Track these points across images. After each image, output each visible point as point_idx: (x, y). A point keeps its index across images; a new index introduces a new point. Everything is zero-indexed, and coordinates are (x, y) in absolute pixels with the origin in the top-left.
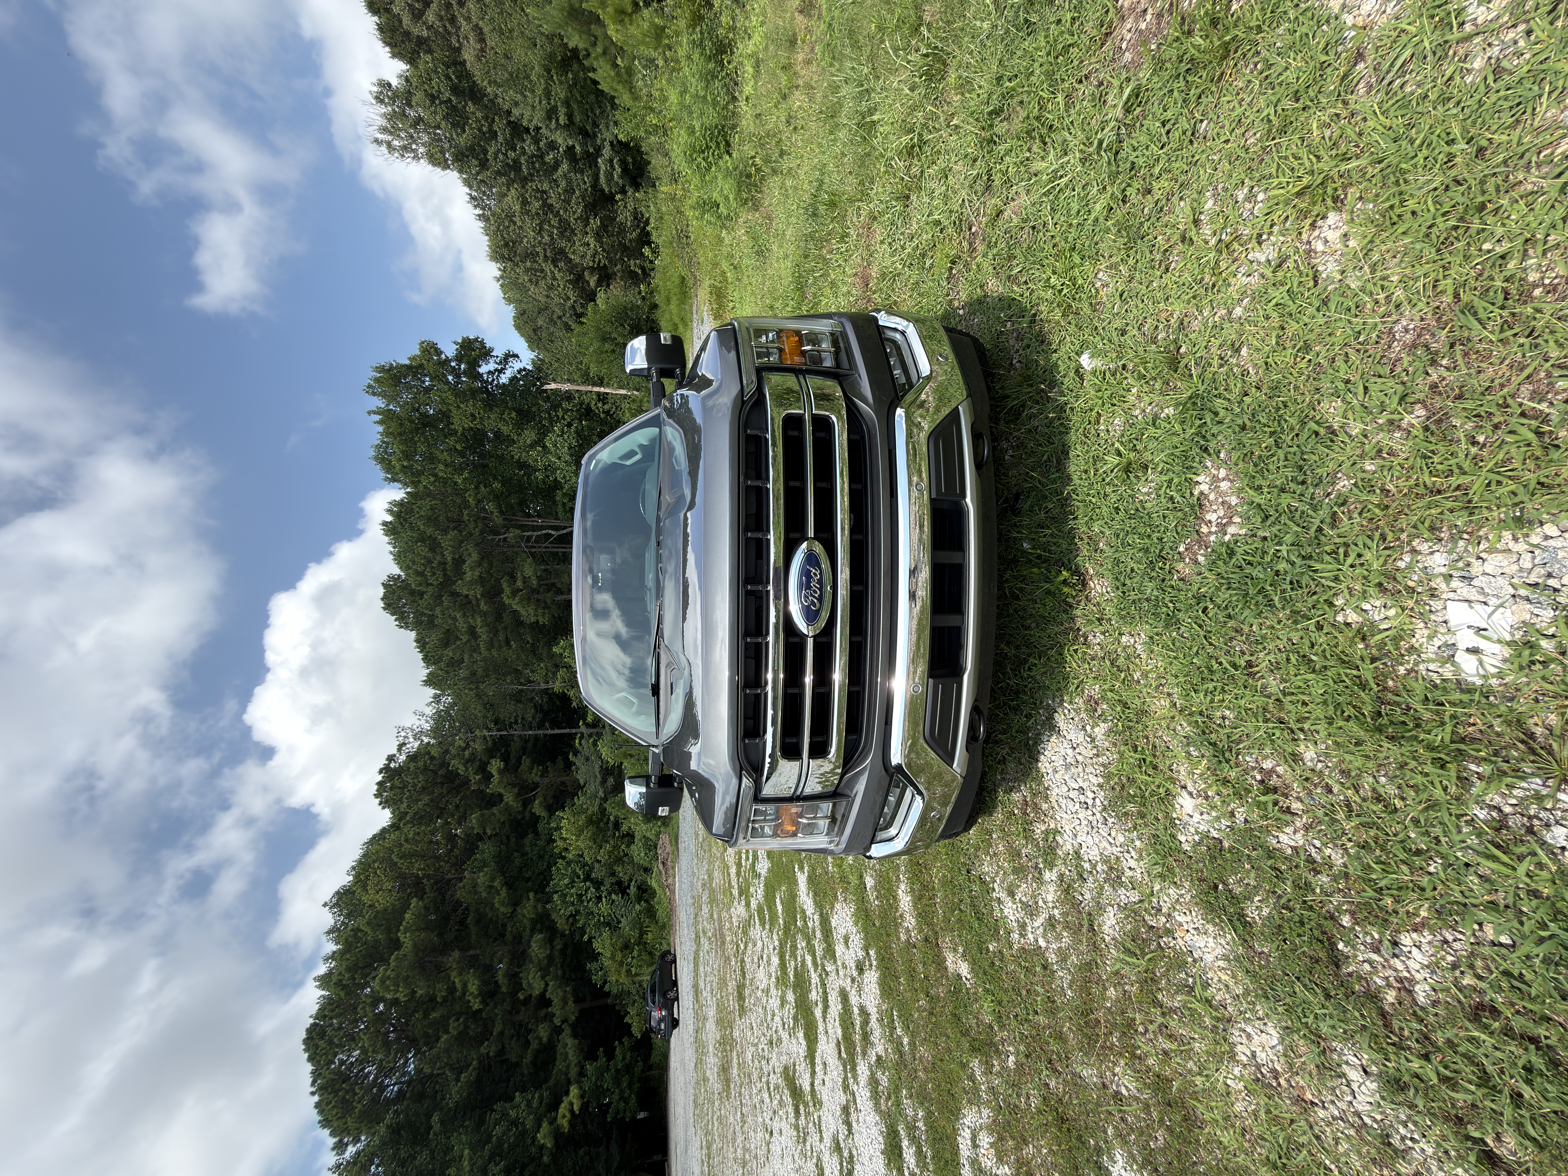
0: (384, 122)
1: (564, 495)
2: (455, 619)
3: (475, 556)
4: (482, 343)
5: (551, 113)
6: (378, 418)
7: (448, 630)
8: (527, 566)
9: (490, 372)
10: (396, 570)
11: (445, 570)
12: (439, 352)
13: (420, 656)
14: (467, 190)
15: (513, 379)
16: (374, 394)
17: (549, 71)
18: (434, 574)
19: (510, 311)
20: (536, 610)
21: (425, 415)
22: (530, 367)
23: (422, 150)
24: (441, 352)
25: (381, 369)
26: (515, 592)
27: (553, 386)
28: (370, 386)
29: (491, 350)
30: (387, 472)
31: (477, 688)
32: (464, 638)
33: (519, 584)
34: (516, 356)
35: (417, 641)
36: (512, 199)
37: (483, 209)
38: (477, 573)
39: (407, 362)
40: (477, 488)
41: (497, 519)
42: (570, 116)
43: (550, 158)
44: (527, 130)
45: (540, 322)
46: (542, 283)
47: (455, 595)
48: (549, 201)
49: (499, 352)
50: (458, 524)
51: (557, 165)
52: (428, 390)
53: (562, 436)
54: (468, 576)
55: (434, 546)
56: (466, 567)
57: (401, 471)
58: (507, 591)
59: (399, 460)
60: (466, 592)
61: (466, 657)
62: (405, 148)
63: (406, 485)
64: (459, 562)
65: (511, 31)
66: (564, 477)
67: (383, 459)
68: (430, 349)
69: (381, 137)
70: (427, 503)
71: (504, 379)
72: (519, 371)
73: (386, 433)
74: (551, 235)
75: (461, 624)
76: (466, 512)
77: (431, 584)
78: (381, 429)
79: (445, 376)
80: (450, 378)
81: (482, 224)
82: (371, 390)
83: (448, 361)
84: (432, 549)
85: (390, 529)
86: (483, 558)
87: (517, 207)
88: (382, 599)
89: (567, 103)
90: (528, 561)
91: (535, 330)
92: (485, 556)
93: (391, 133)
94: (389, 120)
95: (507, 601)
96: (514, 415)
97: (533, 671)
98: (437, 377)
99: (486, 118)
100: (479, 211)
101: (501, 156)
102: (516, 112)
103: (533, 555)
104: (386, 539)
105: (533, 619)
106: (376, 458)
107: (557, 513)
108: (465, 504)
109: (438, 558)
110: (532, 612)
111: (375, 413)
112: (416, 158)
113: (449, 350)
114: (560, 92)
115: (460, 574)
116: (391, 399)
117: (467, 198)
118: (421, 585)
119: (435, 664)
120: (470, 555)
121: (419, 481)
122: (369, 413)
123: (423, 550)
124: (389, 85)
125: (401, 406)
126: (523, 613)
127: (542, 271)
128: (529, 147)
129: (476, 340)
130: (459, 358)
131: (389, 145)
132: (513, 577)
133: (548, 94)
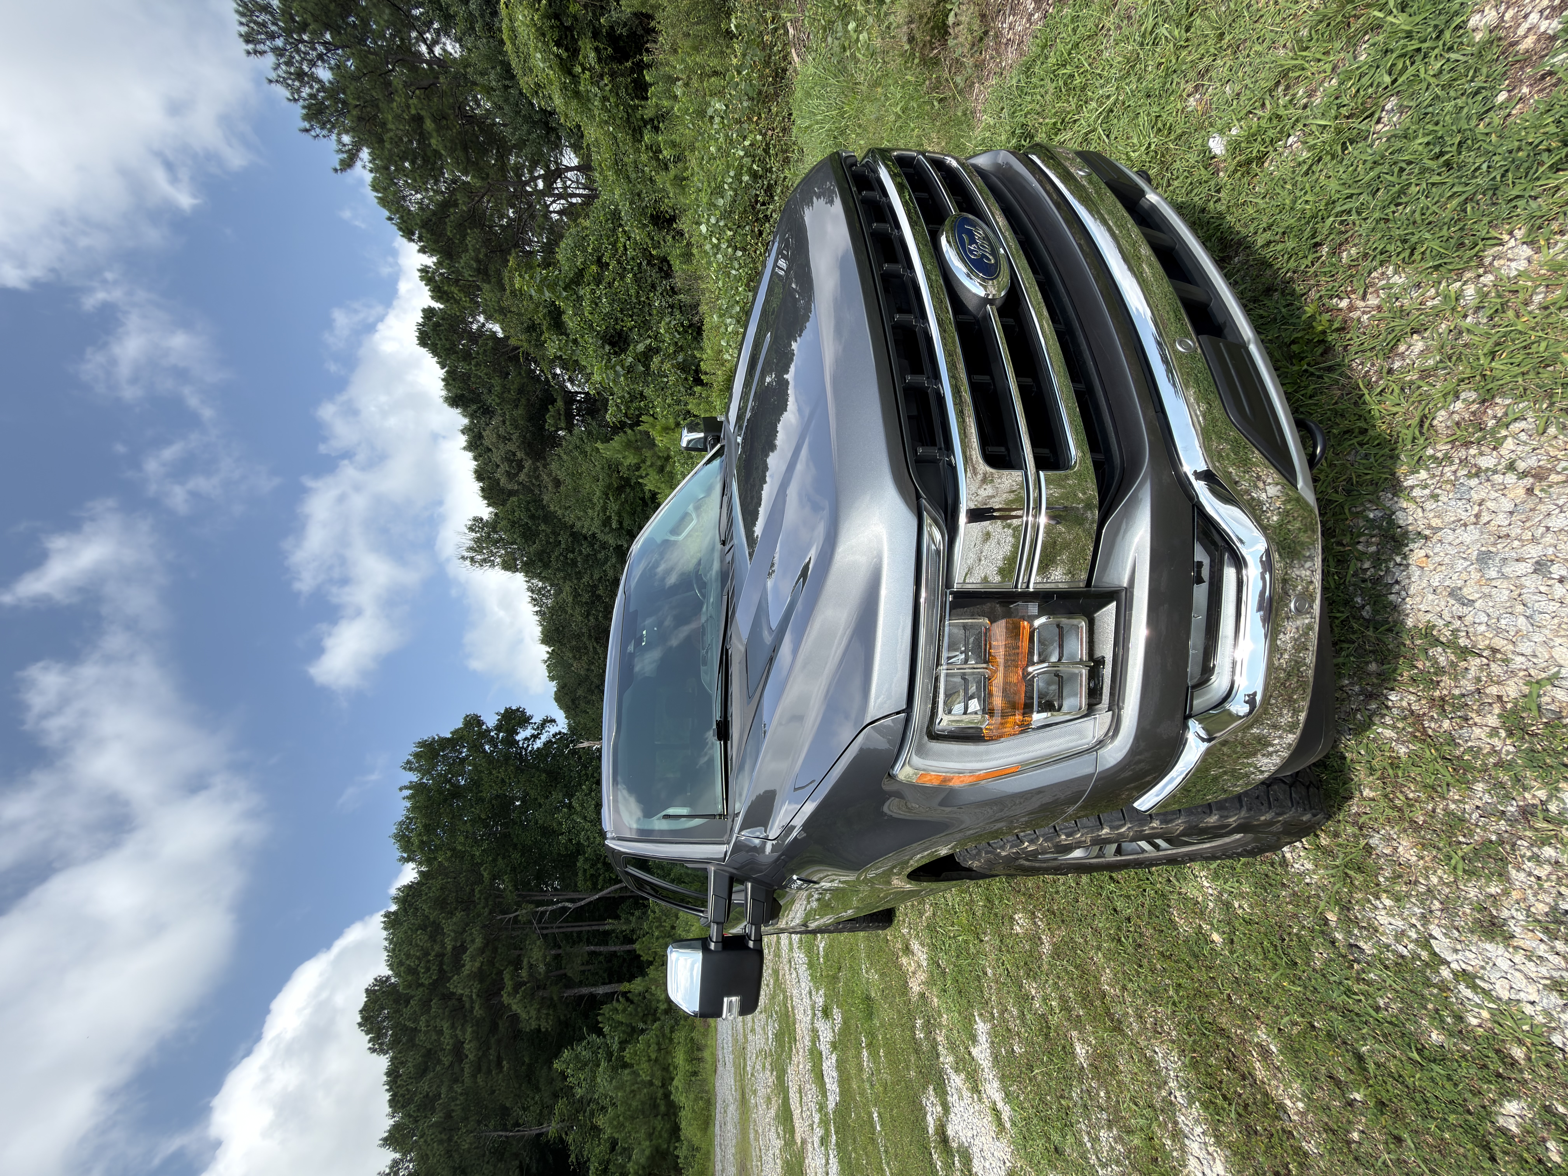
0: (472, 543)
1: (586, 859)
2: (440, 1032)
3: (479, 942)
4: (523, 713)
5: (607, 522)
6: (408, 792)
7: (430, 1050)
8: (535, 950)
9: (526, 739)
10: (386, 972)
11: (441, 964)
12: (480, 723)
13: (387, 1096)
14: (530, 594)
15: (548, 743)
16: (410, 769)
17: (607, 495)
18: (428, 969)
19: (553, 686)
20: (539, 1010)
21: (457, 786)
22: (565, 731)
23: (498, 560)
24: (483, 724)
25: (423, 744)
26: (517, 987)
27: (586, 744)
28: (409, 762)
29: (531, 717)
30: (404, 851)
31: (450, 1139)
32: (446, 1061)
33: (524, 973)
34: (553, 721)
35: (388, 1074)
36: (567, 595)
37: (541, 606)
38: (477, 964)
39: (449, 736)
40: (495, 860)
41: (511, 896)
42: (620, 523)
43: (601, 556)
44: (585, 538)
45: (580, 692)
46: (585, 658)
47: (447, 997)
48: (598, 592)
49: (537, 719)
50: (467, 904)
51: (607, 559)
52: (463, 761)
53: (590, 794)
54: (466, 970)
55: (435, 931)
56: (466, 957)
57: (419, 847)
58: (509, 984)
59: (420, 835)
60: (460, 991)
61: (443, 1090)
62: (484, 560)
63: (420, 864)
64: (460, 950)
65: (580, 474)
66: (588, 838)
67: (404, 839)
68: (474, 722)
69: (466, 554)
70: (440, 881)
71: (538, 744)
72: (554, 736)
73: (413, 809)
74: (597, 619)
75: (447, 1041)
76: (477, 889)
77: (422, 985)
78: (408, 804)
79: (482, 745)
80: (487, 747)
81: (537, 618)
82: (409, 766)
83: (488, 731)
84: (433, 938)
85: (392, 922)
86: (486, 945)
87: (570, 599)
88: (361, 1011)
89: (619, 514)
90: (538, 943)
91: (573, 701)
92: (490, 944)
93: (476, 551)
94: (476, 542)
95: (505, 999)
96: (544, 776)
97: (524, 1109)
98: (476, 748)
99: (553, 533)
100: (537, 609)
101: (562, 558)
102: (578, 524)
103: (545, 936)
104: (385, 934)
105: (534, 1025)
106: (396, 836)
107: (576, 885)
108: (480, 880)
109: (437, 948)
110: (533, 1013)
111: (406, 788)
112: (493, 565)
113: (491, 721)
114: (613, 507)
115: (458, 965)
116: (425, 772)
117: (529, 599)
118: (410, 986)
119: (403, 1107)
120: (473, 941)
121: (435, 858)
122: (401, 789)
123: (421, 938)
124: (481, 519)
125: (433, 779)
126: (524, 1015)
127: (586, 648)
128: (586, 550)
129: (518, 710)
130: (499, 728)
131: (472, 559)
132: (517, 964)
133: (604, 509)
